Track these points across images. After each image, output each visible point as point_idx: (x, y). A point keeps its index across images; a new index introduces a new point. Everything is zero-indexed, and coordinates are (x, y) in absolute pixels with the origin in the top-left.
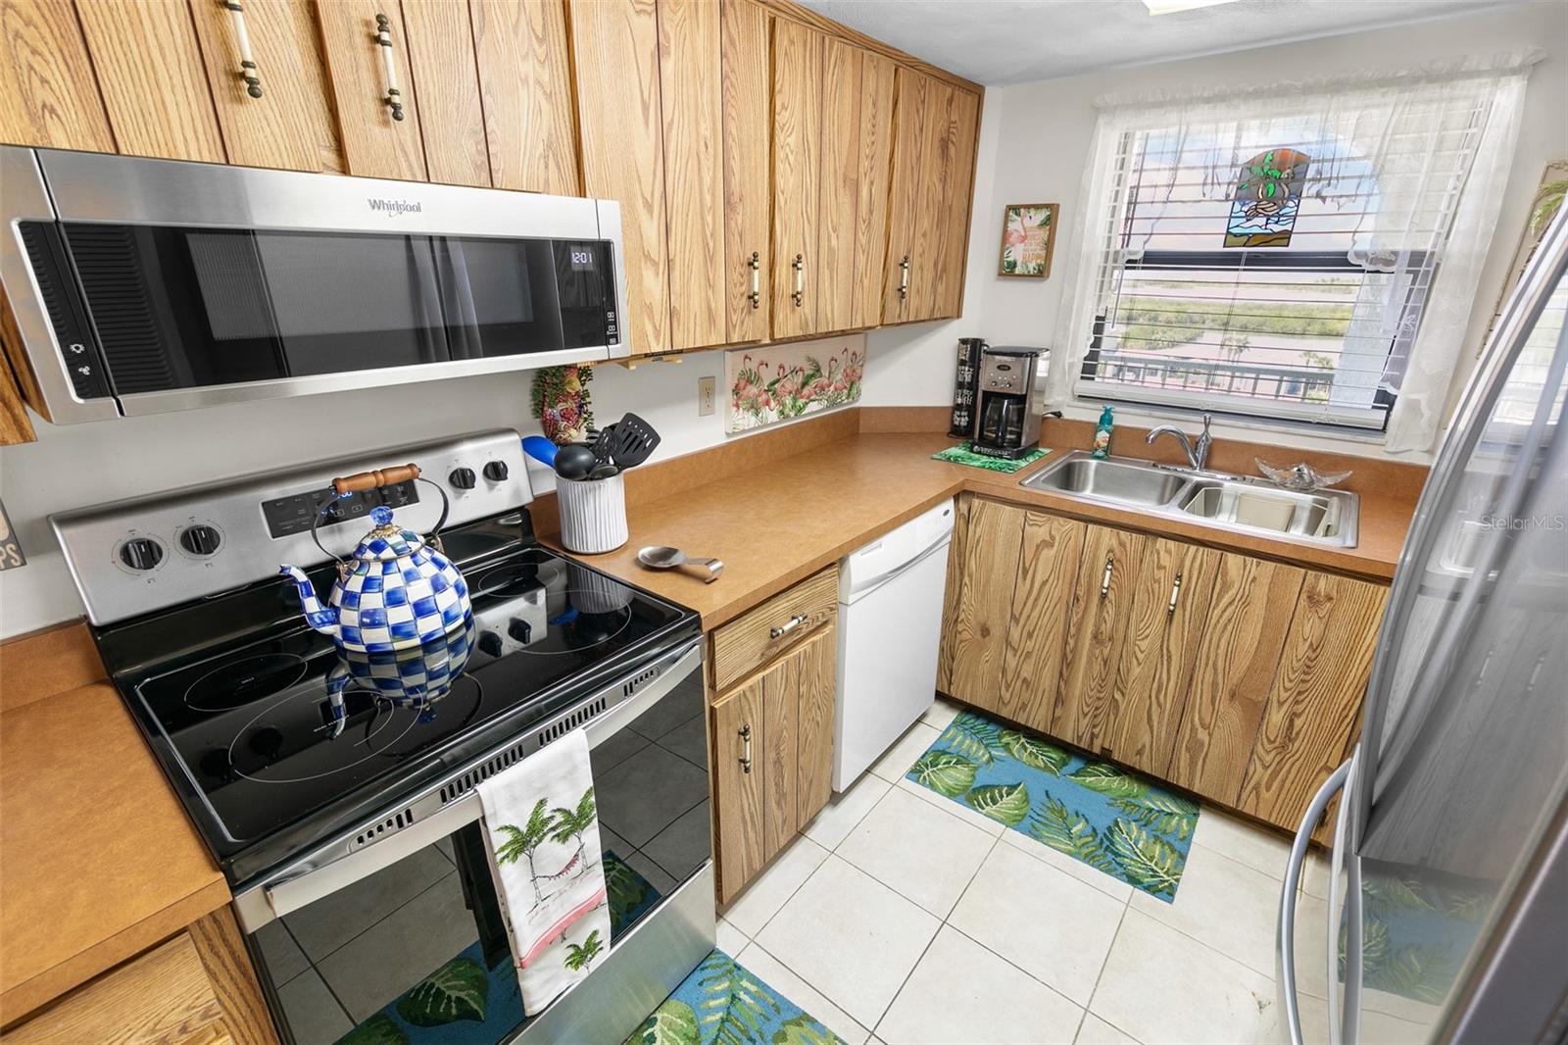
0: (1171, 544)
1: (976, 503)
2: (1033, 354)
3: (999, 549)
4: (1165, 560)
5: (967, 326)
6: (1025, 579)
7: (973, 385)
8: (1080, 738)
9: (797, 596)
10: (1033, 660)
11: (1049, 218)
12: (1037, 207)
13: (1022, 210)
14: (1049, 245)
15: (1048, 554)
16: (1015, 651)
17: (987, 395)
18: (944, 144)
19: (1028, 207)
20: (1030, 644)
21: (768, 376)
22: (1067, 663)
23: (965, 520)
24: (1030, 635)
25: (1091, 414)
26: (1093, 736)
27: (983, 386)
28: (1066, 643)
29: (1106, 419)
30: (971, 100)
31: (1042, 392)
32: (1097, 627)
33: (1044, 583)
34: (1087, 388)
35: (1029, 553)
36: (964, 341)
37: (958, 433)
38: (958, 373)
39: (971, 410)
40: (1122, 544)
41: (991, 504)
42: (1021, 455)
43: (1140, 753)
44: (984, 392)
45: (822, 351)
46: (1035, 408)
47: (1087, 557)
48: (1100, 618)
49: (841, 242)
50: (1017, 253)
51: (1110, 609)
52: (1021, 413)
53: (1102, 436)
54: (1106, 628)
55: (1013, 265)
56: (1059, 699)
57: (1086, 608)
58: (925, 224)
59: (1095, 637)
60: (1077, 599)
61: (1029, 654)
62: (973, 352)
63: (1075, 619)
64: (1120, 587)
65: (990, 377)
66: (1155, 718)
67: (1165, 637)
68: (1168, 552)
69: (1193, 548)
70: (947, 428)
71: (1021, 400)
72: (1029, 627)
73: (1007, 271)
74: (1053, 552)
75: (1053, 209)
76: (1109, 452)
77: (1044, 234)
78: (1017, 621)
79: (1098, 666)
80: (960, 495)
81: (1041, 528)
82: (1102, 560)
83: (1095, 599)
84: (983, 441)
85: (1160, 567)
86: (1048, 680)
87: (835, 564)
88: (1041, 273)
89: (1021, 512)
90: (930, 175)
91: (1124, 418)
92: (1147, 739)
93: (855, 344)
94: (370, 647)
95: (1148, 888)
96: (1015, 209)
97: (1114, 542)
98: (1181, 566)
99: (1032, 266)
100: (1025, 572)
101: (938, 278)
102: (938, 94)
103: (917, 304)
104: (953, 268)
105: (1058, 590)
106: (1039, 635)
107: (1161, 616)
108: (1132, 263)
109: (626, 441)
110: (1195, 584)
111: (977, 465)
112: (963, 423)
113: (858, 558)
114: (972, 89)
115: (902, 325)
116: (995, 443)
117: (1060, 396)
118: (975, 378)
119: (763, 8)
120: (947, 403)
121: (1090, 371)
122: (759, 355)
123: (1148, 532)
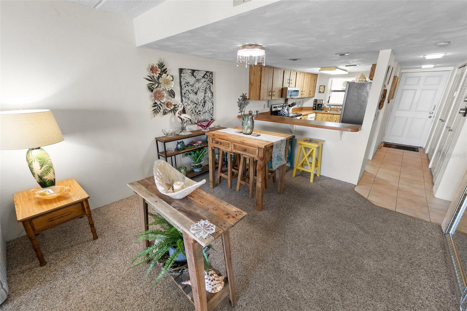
1: (317, 114)
2: (323, 100)
3: (320, 118)
4: (335, 117)
5: (315, 98)
7: (316, 104)
9: (306, 116)
11: (324, 87)
12: (323, 86)
14: (324, 90)
15: (324, 118)
17: (318, 104)
18: (314, 80)
19: (322, 86)
21: (297, 102)
23: (316, 116)
25: (329, 107)
27: (317, 103)
29: (330, 107)
31: (323, 105)
34: (328, 104)
36: (315, 99)
37: (313, 109)
38: (314, 103)
39: (316, 107)
41: (319, 114)
42: (321, 110)
45: (301, 100)
47: (328, 117)
49: (306, 89)
50: (321, 90)
52: (321, 106)
53: (330, 108)
55: (320, 91)
58: (312, 88)
62: (316, 101)
64: (331, 120)
65: (318, 102)
69: (337, 115)
70: (312, 109)
71: (321, 105)
73: (320, 92)
75: (325, 86)
76: (330, 110)
77: (324, 88)
80: (316, 113)
81: (324, 115)
84: (317, 109)
88: (323, 92)
89: (322, 114)
90: (313, 83)
91: (332, 107)
93: (303, 99)
96: (321, 86)
97: (331, 116)
100: (322, 120)
101: (313, 93)
102: (314, 76)
103: (311, 96)
104: (314, 92)
108: (333, 91)
109: (293, 104)
110: (338, 118)
111: (317, 111)
112: (314, 108)
113: (309, 115)
114: (317, 75)
115: (309, 98)
116: (318, 109)
117: (325, 105)
118: (316, 103)
119: (304, 73)
120: (312, 106)
121: (328, 102)
122: (297, 100)
123: (334, 114)
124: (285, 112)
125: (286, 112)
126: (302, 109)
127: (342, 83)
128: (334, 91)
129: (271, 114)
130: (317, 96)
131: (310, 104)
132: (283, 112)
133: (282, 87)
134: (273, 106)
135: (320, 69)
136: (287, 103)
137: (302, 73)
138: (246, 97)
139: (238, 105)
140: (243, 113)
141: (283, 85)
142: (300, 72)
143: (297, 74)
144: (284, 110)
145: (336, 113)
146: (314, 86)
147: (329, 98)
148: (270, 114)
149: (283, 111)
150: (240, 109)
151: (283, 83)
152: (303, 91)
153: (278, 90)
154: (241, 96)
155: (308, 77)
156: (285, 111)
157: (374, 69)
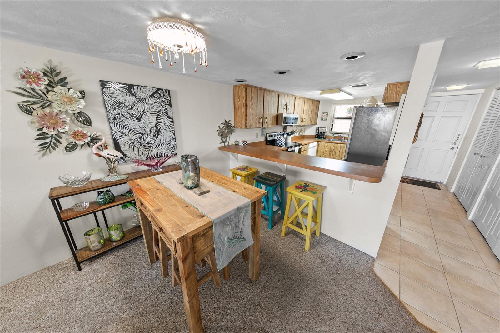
1: (320, 142)
2: (326, 128)
3: (322, 147)
5: (318, 125)
7: (318, 132)
9: (306, 145)
11: (327, 114)
12: (326, 113)
14: (327, 117)
15: (327, 147)
17: (320, 132)
18: (316, 107)
21: (298, 130)
23: (318, 144)
27: (320, 131)
28: (329, 156)
29: (333, 135)
30: (318, 102)
34: (331, 132)
35: (325, 147)
36: (317, 127)
37: (316, 137)
38: (316, 131)
39: (318, 135)
40: (335, 145)
41: (321, 143)
42: (324, 139)
45: (302, 128)
46: (326, 134)
47: (331, 147)
48: (333, 153)
49: (307, 117)
50: (323, 118)
51: (334, 152)
52: (324, 134)
53: (333, 137)
54: (333, 154)
58: (314, 115)
60: (330, 151)
63: (330, 153)
64: (335, 149)
65: (321, 130)
67: (339, 154)
68: (339, 145)
69: (342, 144)
71: (324, 133)
73: (322, 119)
75: (328, 113)
76: (334, 139)
77: (327, 116)
80: (318, 142)
81: (327, 144)
82: (333, 147)
83: (332, 151)
84: (320, 137)
85: (339, 147)
87: (308, 144)
88: (326, 120)
89: (324, 143)
90: (315, 110)
91: (336, 135)
93: (305, 127)
96: (323, 113)
98: (341, 146)
99: (325, 119)
100: (325, 149)
101: (315, 120)
102: (316, 102)
103: (313, 123)
104: (316, 119)
105: (328, 151)
106: (326, 156)
107: (339, 151)
108: (336, 119)
109: (292, 133)
110: (342, 148)
111: (319, 139)
112: (317, 136)
113: (310, 144)
115: (311, 125)
116: (321, 137)
117: (328, 133)
118: (318, 131)
119: (305, 99)
120: (315, 134)
121: (332, 130)
122: (297, 127)
123: (337, 143)
124: (282, 142)
125: (283, 141)
126: (303, 137)
127: (347, 110)
128: (338, 118)
129: (266, 144)
130: (320, 124)
131: (311, 131)
132: (280, 141)
133: (277, 113)
134: (268, 135)
135: (321, 92)
136: (286, 131)
137: (301, 99)
138: (231, 124)
139: (219, 134)
140: (226, 144)
141: (278, 111)
142: (300, 98)
143: (295, 99)
144: (280, 139)
145: (340, 142)
146: (316, 113)
147: (333, 126)
149: (280, 140)
150: (222, 139)
151: (278, 109)
152: (304, 118)
153: (272, 115)
154: (222, 123)
155: (309, 103)
156: (282, 140)
157: (389, 90)
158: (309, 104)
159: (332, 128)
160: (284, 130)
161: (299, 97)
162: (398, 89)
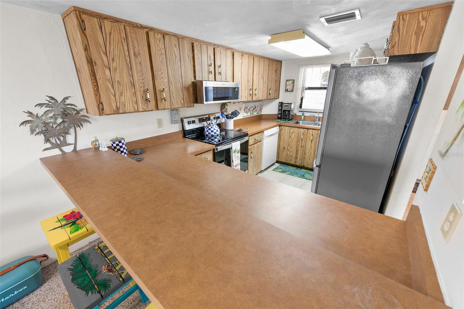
0: (311, 130)
1: (282, 127)
2: (291, 104)
3: (286, 134)
4: (311, 133)
5: (280, 100)
6: (290, 138)
7: (281, 110)
8: (299, 164)
9: (258, 135)
10: (292, 152)
11: (293, 82)
12: (291, 80)
13: (289, 81)
14: (293, 86)
15: (294, 134)
16: (289, 151)
17: (284, 111)
18: (276, 71)
19: (290, 80)
20: (291, 149)
21: (249, 107)
22: (297, 151)
23: (280, 130)
24: (291, 148)
25: (301, 114)
26: (302, 163)
28: (297, 148)
29: (303, 114)
30: (280, 63)
31: (292, 111)
32: (301, 145)
33: (293, 139)
34: (300, 110)
35: (291, 134)
36: (280, 102)
37: (279, 118)
38: (279, 108)
39: (281, 114)
40: (304, 131)
41: (285, 127)
42: (290, 120)
43: (308, 165)
44: (283, 110)
45: (257, 104)
46: (291, 113)
47: (299, 134)
48: (302, 143)
49: (261, 86)
50: (288, 88)
51: (303, 142)
52: (289, 114)
53: (303, 117)
54: (303, 145)
55: (287, 89)
56: (296, 158)
57: (300, 142)
58: (273, 83)
59: (301, 146)
60: (298, 141)
61: (291, 151)
62: (281, 104)
63: (298, 144)
64: (304, 138)
65: (285, 107)
66: (310, 158)
67: (311, 145)
68: (311, 131)
69: (314, 130)
70: (277, 117)
71: (289, 111)
72: (291, 147)
73: (287, 90)
74: (294, 133)
75: (294, 80)
76: (304, 120)
77: (292, 84)
78: (289, 146)
79: (302, 151)
80: (279, 126)
81: (293, 130)
82: (302, 134)
83: (301, 140)
84: (283, 118)
85: (310, 134)
86: (294, 155)
87: (262, 132)
88: (292, 91)
89: (289, 128)
90: (274, 76)
91: (306, 114)
92: (309, 162)
93: (261, 103)
94: (212, 135)
95: (308, 180)
96: (288, 80)
97: (303, 131)
98: (313, 133)
99: (291, 90)
100: (290, 137)
101: (275, 92)
102: (275, 63)
103: (272, 96)
104: (278, 90)
105: (295, 140)
106: (293, 148)
107: (311, 141)
108: (306, 89)
109: (235, 114)
110: (315, 136)
111: (282, 122)
112: (280, 116)
113: (265, 132)
114: (280, 62)
115: (270, 100)
116: (285, 119)
117: (296, 111)
118: (282, 108)
119: (253, 56)
120: (277, 113)
121: (301, 107)
122: (248, 104)
123: (308, 129)
124: (212, 131)
125: (215, 131)
127: (321, 75)
128: (310, 88)
129: (184, 136)
130: (284, 97)
131: (272, 109)
132: (210, 131)
133: (193, 80)
134: (186, 121)
135: (270, 38)
136: (226, 111)
137: (246, 56)
138: (72, 105)
139: (32, 131)
140: (68, 149)
141: (195, 77)
142: (243, 54)
143: (233, 55)
144: (210, 127)
145: (312, 126)
146: (276, 81)
147: (302, 99)
148: (181, 135)
149: (209, 129)
150: (47, 140)
151: (195, 72)
152: (254, 89)
153: (179, 85)
154: (41, 105)
155: (262, 63)
156: (212, 129)
157: (401, 27)
158: (262, 65)
159: (301, 104)
160: (221, 110)
161: (242, 52)
162: (423, 23)
